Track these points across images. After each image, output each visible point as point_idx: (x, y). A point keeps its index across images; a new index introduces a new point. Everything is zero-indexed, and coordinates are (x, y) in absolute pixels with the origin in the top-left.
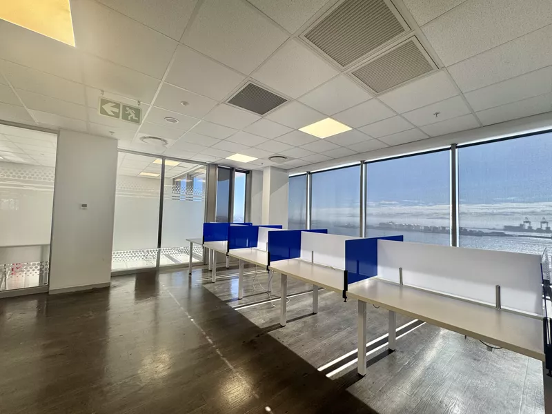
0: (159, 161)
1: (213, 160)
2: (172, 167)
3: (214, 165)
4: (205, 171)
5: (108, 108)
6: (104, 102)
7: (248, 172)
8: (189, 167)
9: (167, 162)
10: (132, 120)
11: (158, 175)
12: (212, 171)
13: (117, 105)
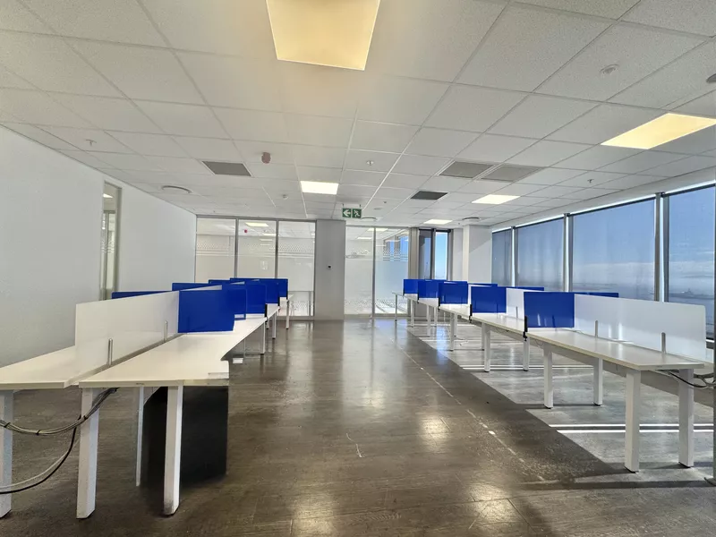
0: (373, 229)
1: (413, 225)
2: (382, 233)
3: (416, 228)
4: (408, 233)
5: (346, 213)
6: (344, 210)
7: (449, 231)
8: (396, 232)
9: (377, 230)
10: (358, 217)
11: (372, 238)
12: (414, 232)
13: (350, 211)
